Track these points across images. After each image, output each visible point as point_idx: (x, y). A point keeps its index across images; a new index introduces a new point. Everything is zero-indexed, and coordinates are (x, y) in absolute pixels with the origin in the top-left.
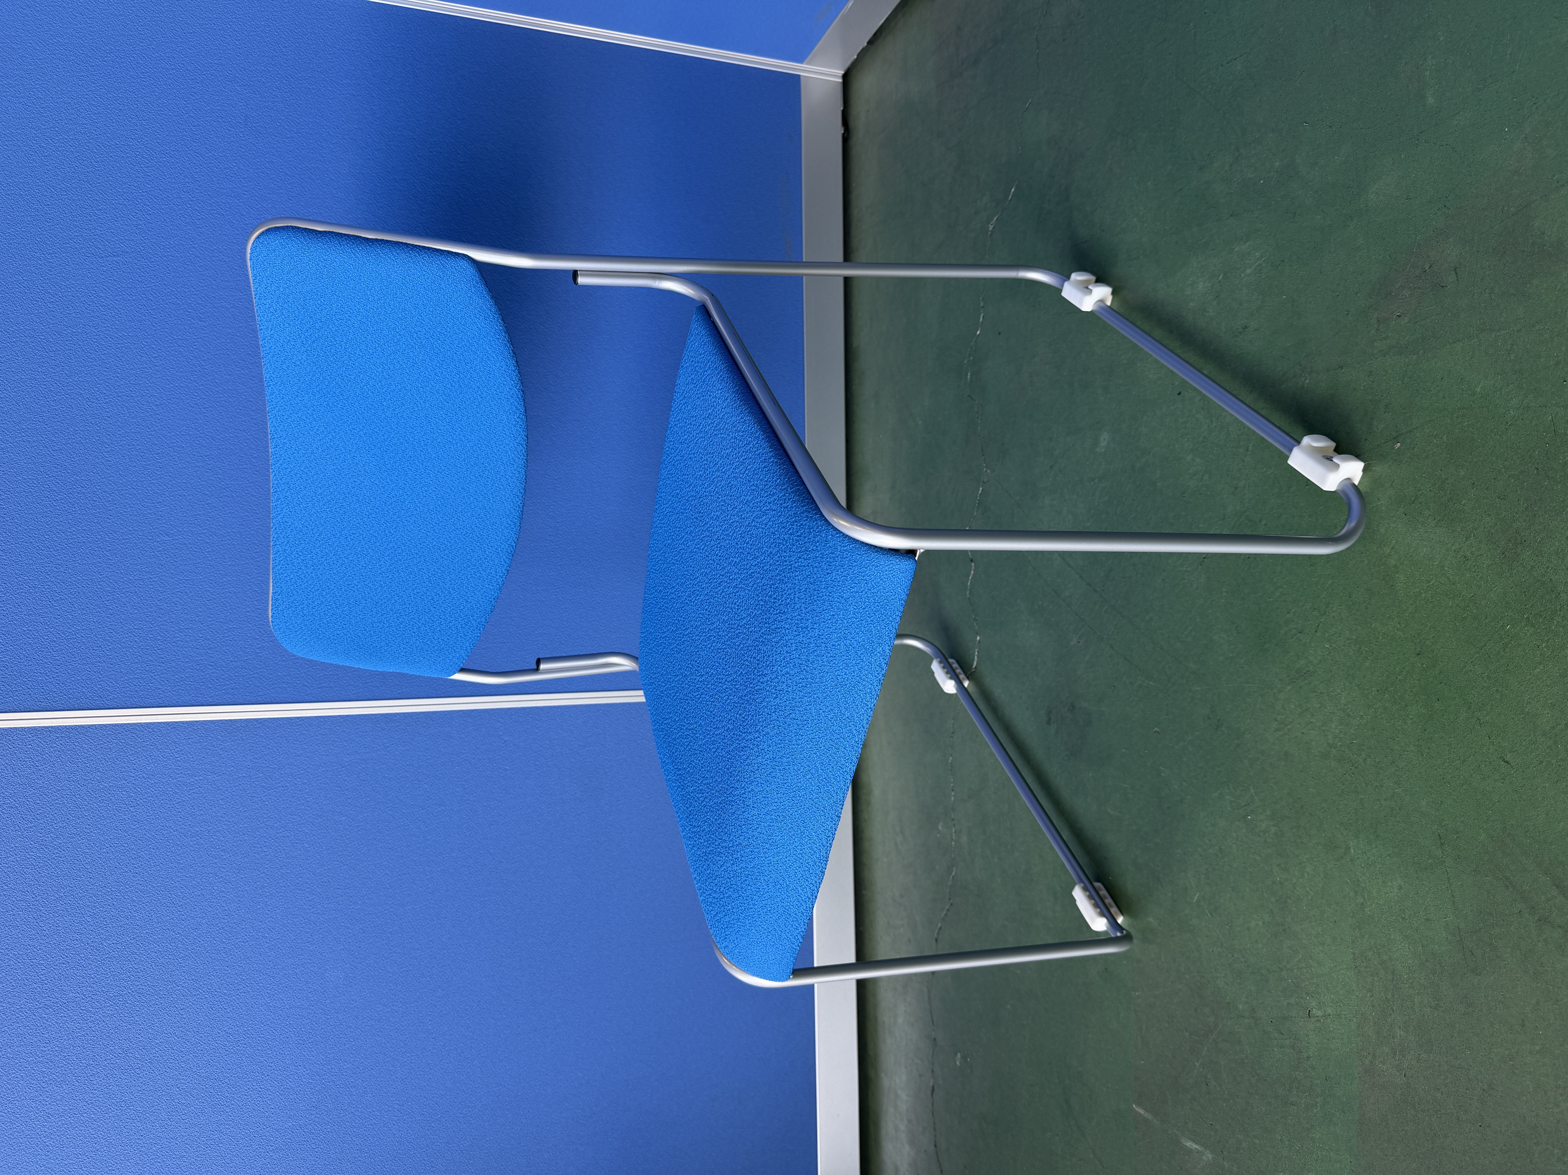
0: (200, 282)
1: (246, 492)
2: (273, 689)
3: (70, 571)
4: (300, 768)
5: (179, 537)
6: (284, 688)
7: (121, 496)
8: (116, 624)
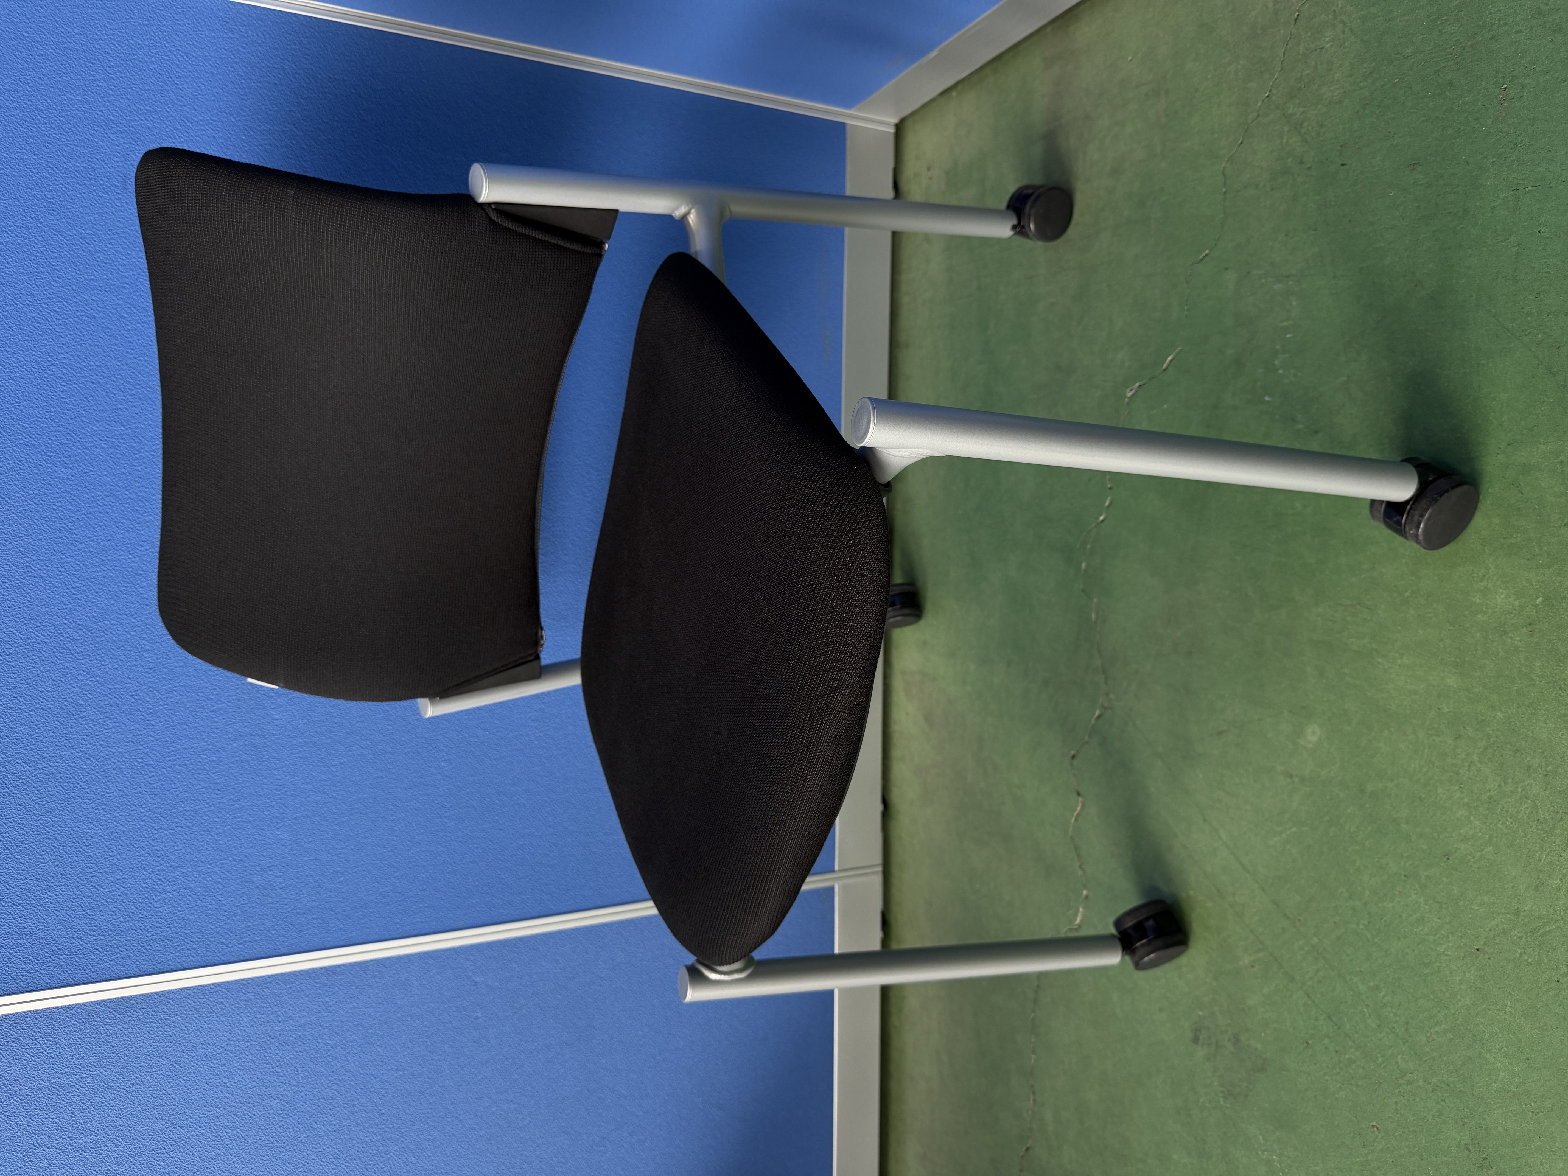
0: (63, 413)
2: (179, 951)
5: (44, 764)
6: (194, 949)
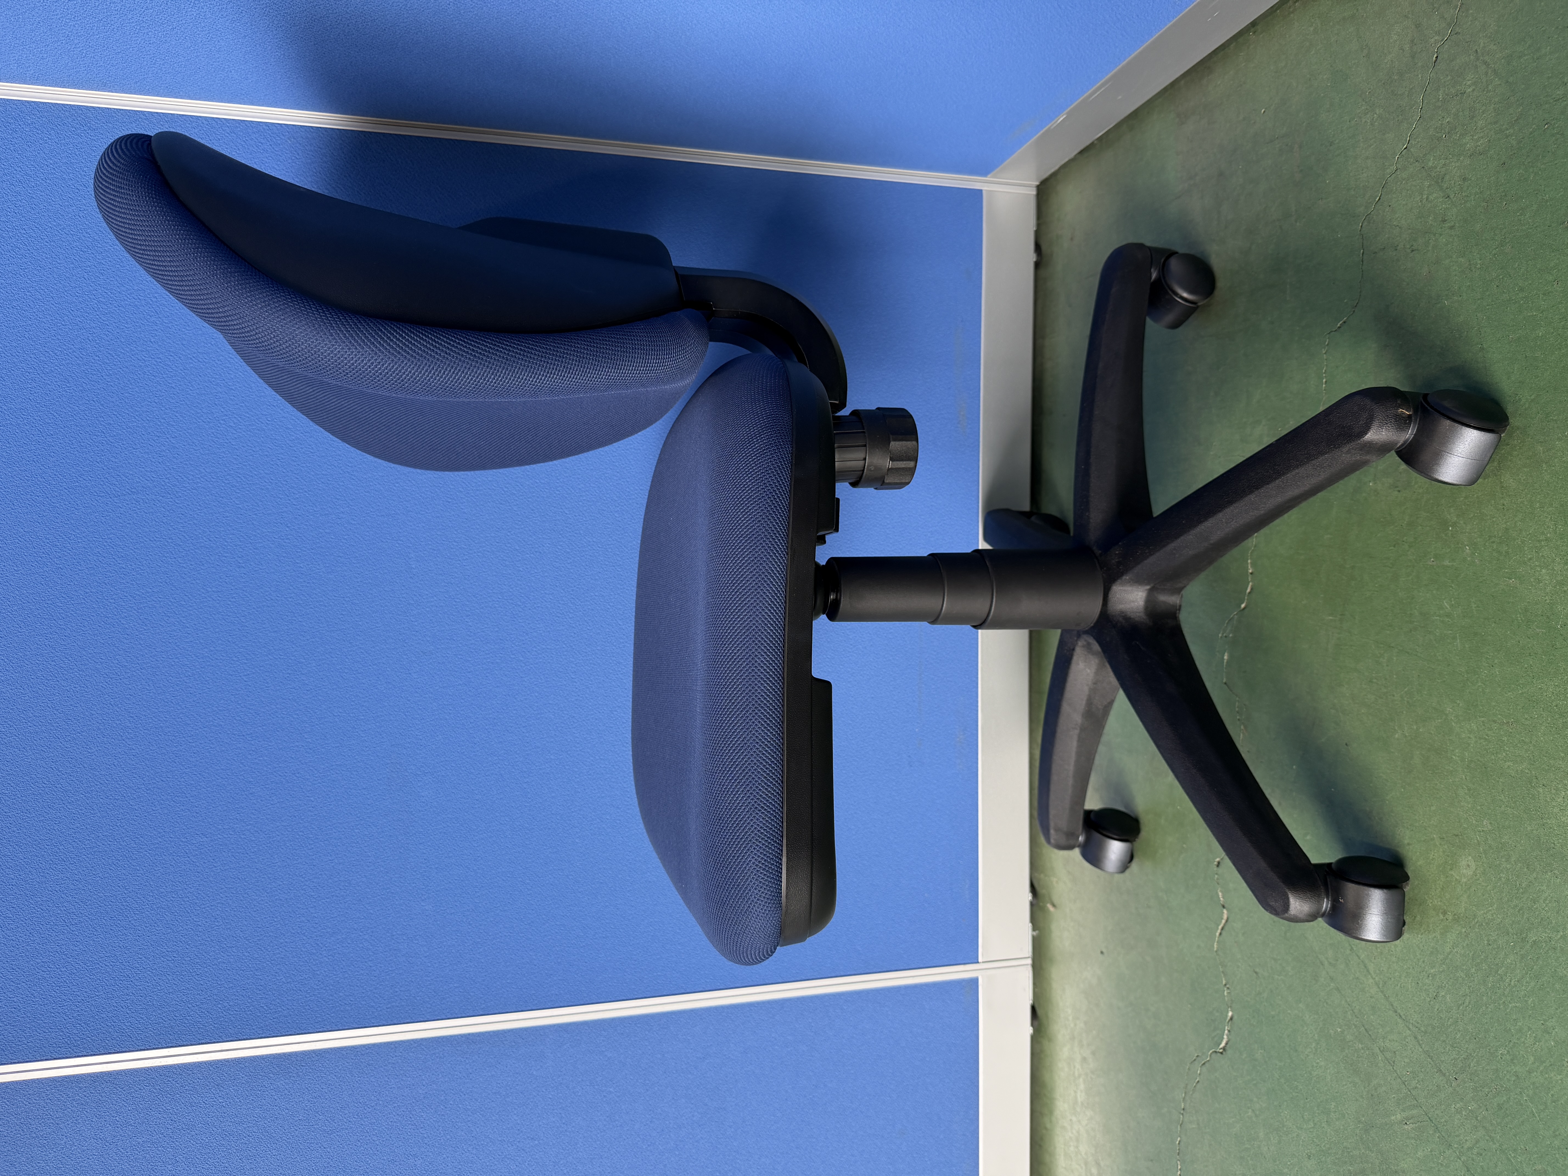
1: (297, 775)
3: (90, 887)
4: (367, 1105)
7: (148, 792)
8: (145, 947)
